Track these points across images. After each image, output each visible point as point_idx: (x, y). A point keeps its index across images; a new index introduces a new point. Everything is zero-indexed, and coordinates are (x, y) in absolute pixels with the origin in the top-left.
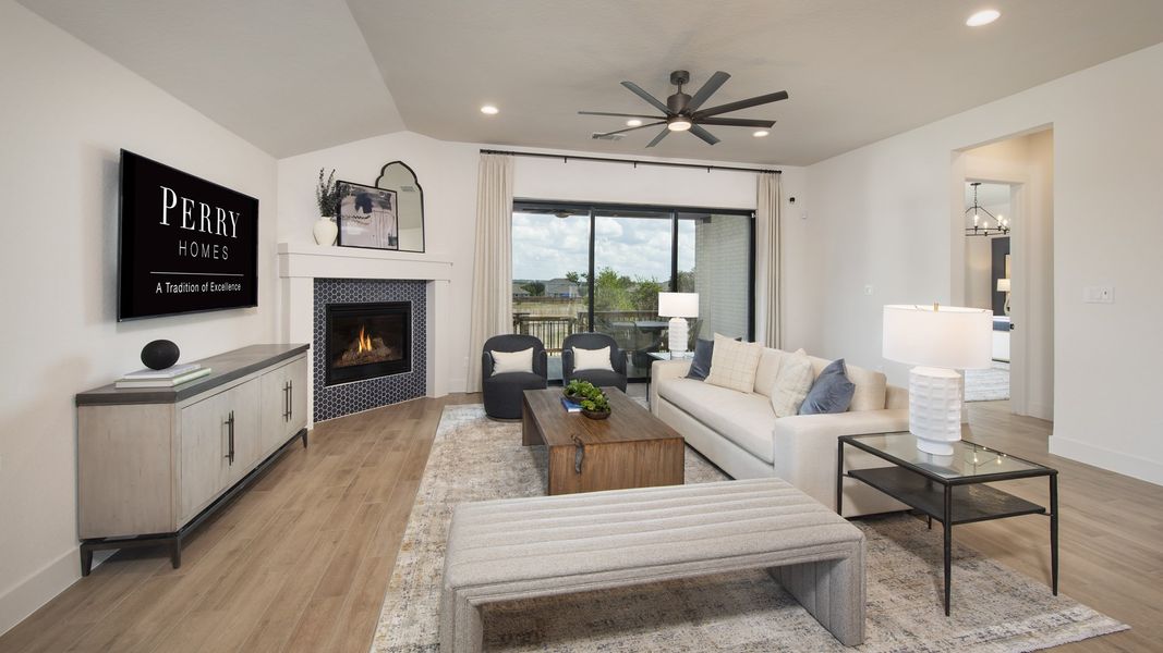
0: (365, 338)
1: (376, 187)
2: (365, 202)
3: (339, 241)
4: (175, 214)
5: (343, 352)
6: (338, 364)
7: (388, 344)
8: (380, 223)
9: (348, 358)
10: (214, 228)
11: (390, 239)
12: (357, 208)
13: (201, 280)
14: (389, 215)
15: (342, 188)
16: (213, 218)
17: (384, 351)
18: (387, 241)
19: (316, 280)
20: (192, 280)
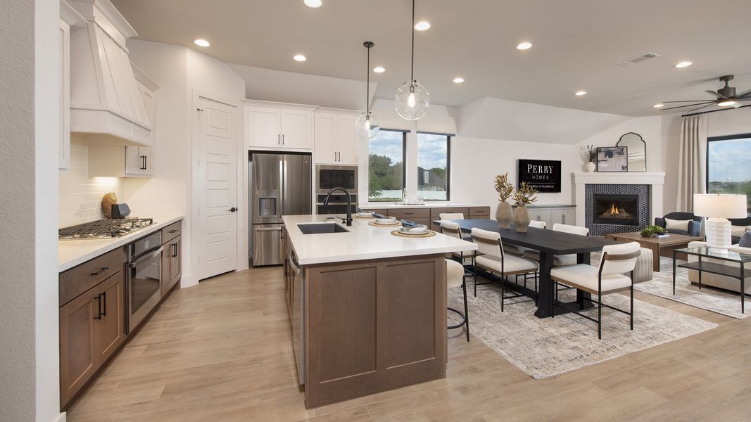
0: (615, 208)
1: (617, 147)
2: (609, 153)
3: (597, 170)
4: (532, 170)
5: (604, 212)
6: (601, 217)
7: (628, 211)
8: (617, 161)
9: (605, 215)
10: (543, 171)
11: (623, 168)
12: (605, 156)
13: (539, 185)
14: (622, 158)
15: (598, 150)
16: (543, 169)
17: (625, 215)
18: (621, 168)
19: (586, 185)
20: (537, 185)
